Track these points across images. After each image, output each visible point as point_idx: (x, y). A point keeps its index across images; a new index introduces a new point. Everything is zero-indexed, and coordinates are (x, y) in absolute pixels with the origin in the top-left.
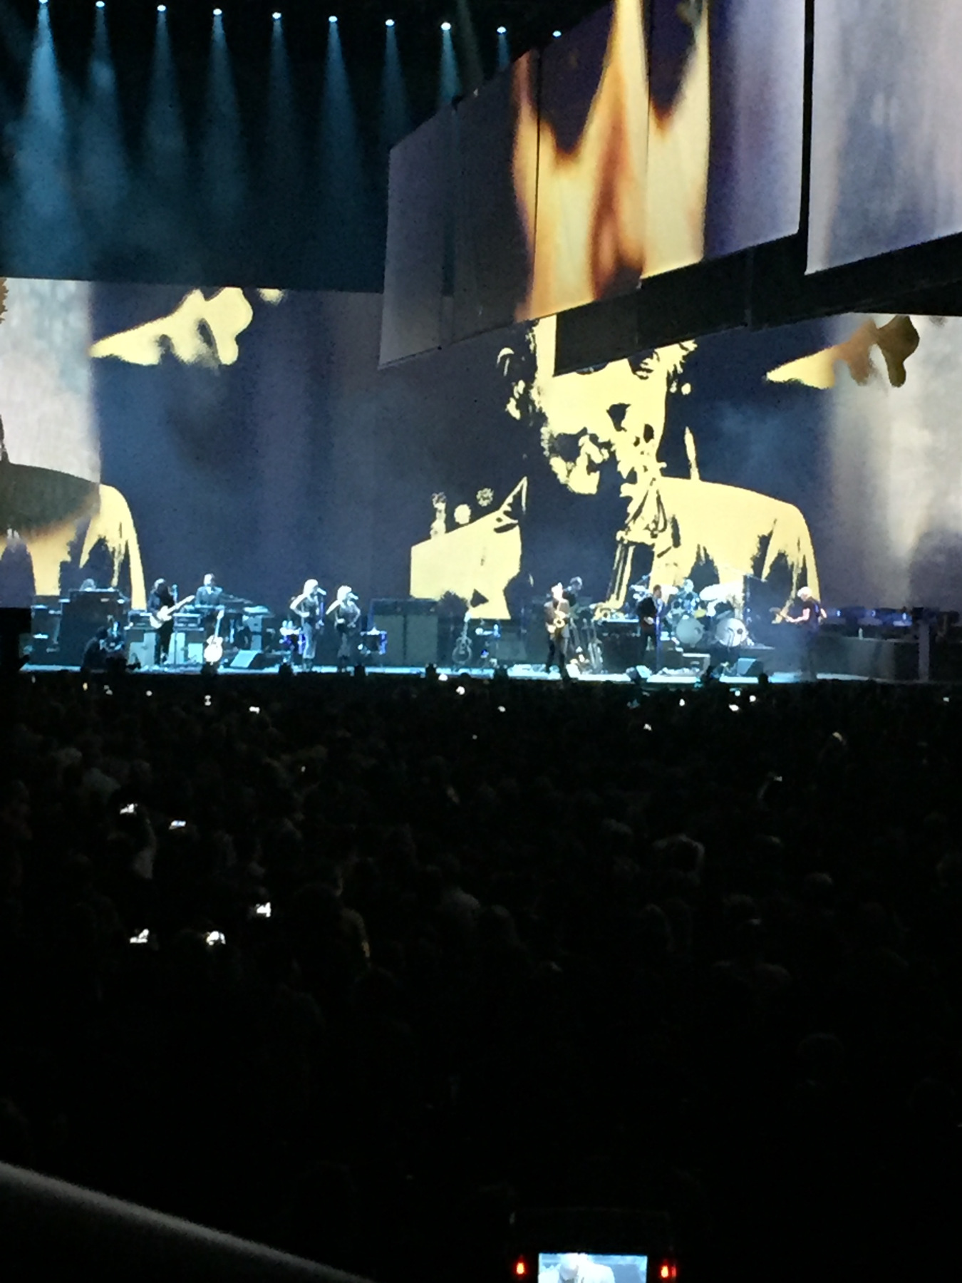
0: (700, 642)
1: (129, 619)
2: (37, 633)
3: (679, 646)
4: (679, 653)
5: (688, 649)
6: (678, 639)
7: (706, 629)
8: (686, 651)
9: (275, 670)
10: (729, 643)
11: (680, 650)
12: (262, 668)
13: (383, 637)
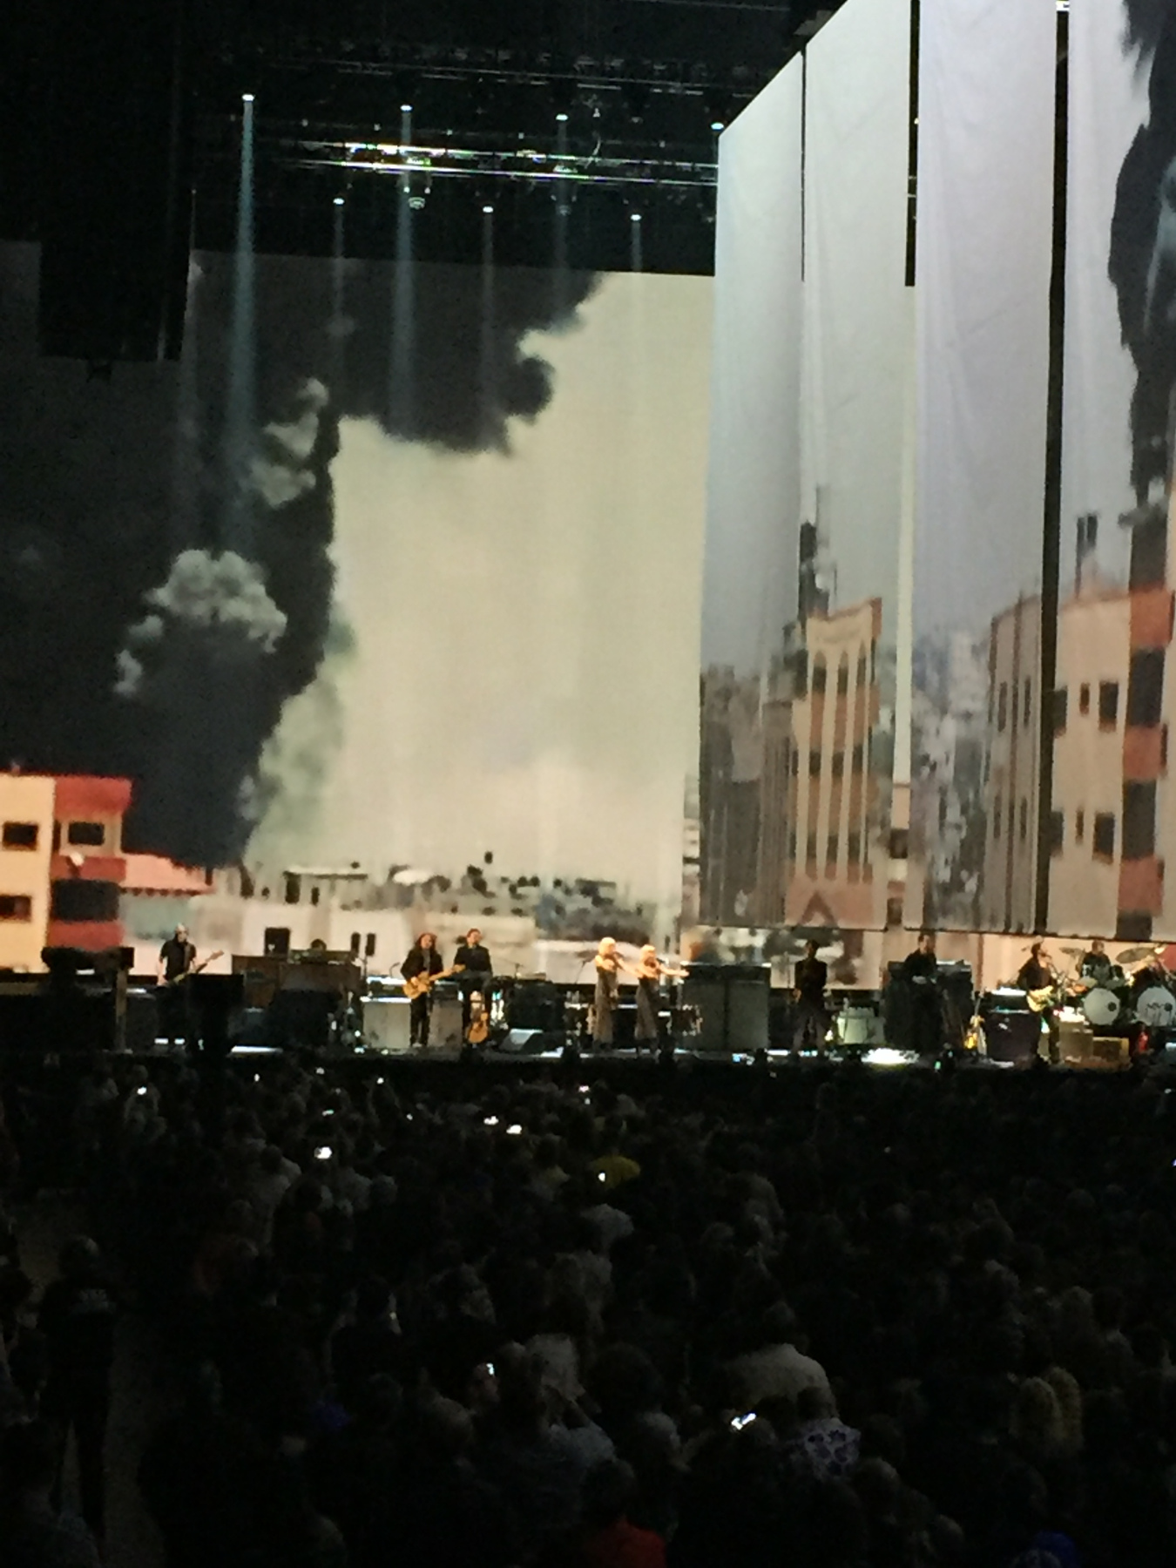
0: (1116, 1022)
1: (369, 988)
2: (250, 1007)
3: (1088, 1027)
4: (1088, 1035)
5: (1099, 1030)
6: (1087, 1019)
7: (1123, 1004)
8: (1096, 1035)
9: (558, 1054)
10: (1153, 1024)
11: (1089, 1031)
12: (541, 1052)
13: (698, 1013)
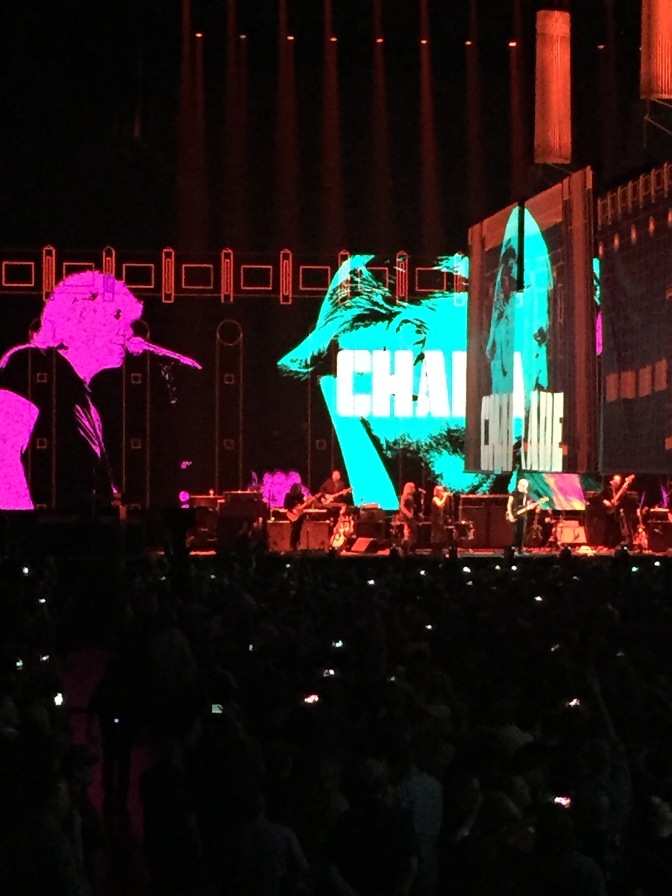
2: (200, 527)
9: (386, 552)
13: (471, 526)
